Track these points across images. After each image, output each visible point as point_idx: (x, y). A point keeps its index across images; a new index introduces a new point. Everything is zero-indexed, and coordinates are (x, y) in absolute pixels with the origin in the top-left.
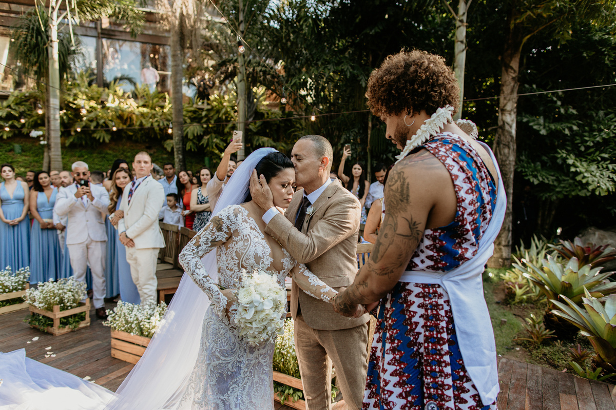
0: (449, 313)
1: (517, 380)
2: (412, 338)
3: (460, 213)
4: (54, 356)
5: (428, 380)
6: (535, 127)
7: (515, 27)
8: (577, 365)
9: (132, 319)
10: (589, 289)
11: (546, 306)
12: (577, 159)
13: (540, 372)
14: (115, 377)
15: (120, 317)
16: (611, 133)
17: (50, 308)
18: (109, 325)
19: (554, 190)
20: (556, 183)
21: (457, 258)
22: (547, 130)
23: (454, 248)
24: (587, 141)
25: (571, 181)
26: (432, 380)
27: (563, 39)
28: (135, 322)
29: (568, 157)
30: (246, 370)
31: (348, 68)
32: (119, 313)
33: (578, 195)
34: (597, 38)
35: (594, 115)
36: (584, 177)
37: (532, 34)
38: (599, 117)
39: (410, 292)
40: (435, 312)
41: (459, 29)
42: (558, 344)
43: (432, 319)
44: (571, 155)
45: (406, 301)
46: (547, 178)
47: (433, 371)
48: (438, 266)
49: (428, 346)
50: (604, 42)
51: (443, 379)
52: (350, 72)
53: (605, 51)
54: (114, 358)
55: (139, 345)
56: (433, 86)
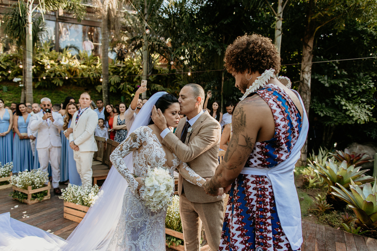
0: (272, 194)
1: (310, 234)
2: (249, 208)
3: (277, 133)
4: (28, 217)
5: (258, 234)
6: (322, 82)
7: (311, 21)
8: (346, 225)
9: (77, 195)
10: (354, 180)
11: (328, 190)
12: (347, 102)
13: (324, 229)
14: (66, 230)
15: (69, 194)
16: (367, 86)
17: (25, 188)
18: (63, 199)
19: (333, 120)
20: (334, 116)
21: (276, 160)
22: (329, 84)
23: (274, 153)
24: (353, 91)
25: (343, 115)
26: (260, 233)
27: (340, 29)
28: (79, 197)
29: (341, 100)
30: (149, 226)
31: (210, 44)
32: (69, 191)
33: (347, 123)
34: (359, 29)
35: (357, 75)
36: (351, 113)
37: (321, 26)
38: (360, 77)
39: (248, 180)
40: (263, 193)
41: (278, 22)
42: (335, 212)
43: (261, 196)
44: (344, 99)
45: (246, 185)
46: (329, 113)
47: (261, 228)
48: (264, 164)
49: (258, 213)
50: (364, 32)
51: (266, 234)
52: (212, 46)
53: (364, 37)
54: (65, 218)
55: (81, 211)
56: (263, 56)
